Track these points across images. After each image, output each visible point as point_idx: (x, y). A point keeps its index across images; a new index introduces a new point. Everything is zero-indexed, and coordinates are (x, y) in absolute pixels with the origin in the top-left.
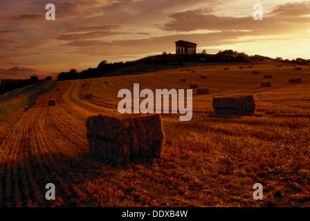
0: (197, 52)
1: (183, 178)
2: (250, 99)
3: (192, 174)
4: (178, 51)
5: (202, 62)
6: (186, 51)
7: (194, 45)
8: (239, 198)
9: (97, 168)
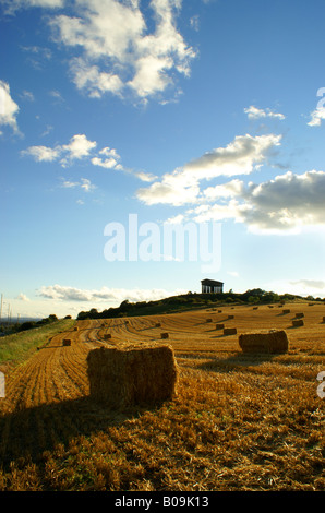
0: (224, 291)
1: (196, 427)
2: (282, 335)
3: (209, 421)
4: (204, 290)
5: (229, 302)
6: (213, 290)
7: (221, 284)
8: (271, 454)
9: (93, 412)
